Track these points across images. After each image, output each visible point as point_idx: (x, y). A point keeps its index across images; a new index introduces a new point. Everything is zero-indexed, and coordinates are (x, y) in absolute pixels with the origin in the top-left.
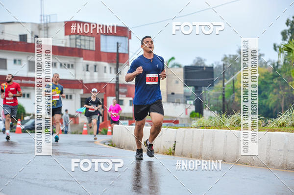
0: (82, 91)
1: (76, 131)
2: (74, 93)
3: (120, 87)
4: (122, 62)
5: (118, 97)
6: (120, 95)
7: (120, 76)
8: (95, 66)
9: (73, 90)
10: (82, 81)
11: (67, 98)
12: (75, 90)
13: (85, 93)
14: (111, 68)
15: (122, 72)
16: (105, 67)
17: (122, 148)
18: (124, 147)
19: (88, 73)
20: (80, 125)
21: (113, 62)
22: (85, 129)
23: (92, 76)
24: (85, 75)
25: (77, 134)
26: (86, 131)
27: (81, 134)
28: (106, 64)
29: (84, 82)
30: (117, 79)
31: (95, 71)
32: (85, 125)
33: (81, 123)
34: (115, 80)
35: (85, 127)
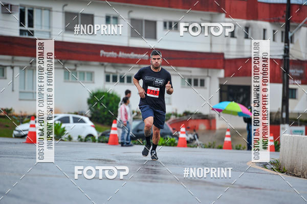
0: (222, 73)
2: (208, 76)
3: (291, 66)
4: (295, 21)
5: (288, 84)
6: (291, 81)
7: (291, 46)
8: (247, 28)
9: (206, 70)
10: (222, 54)
11: (196, 84)
12: (210, 70)
13: (227, 75)
14: (274, 31)
15: (295, 40)
16: (265, 30)
17: (299, 176)
18: (303, 174)
19: (233, 41)
20: (217, 132)
21: (279, 20)
22: (228, 139)
23: (240, 45)
24: (228, 45)
25: (214, 148)
26: (229, 142)
27: (221, 148)
28: (266, 25)
29: (226, 57)
30: (287, 51)
31: (247, 37)
32: (228, 133)
33: (220, 129)
34: (283, 53)
35: (228, 136)
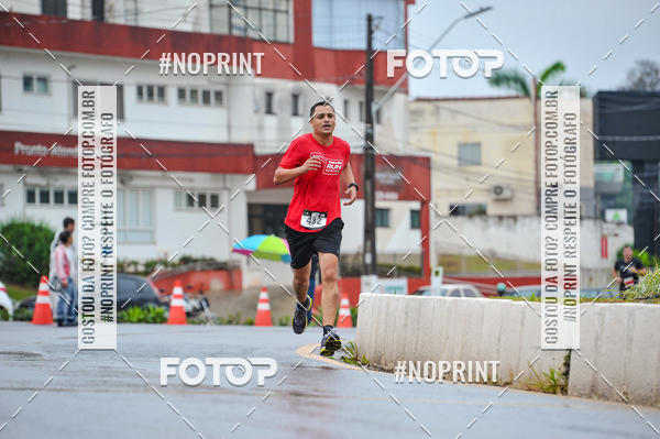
0: (250, 182)
1: (233, 314)
2: (225, 188)
3: (378, 167)
4: (384, 83)
5: (373, 200)
6: (379, 195)
7: (377, 128)
8: (295, 97)
9: (220, 176)
10: (250, 147)
11: (202, 203)
12: (228, 177)
13: (259, 186)
14: (346, 102)
15: (384, 117)
19: (270, 121)
20: (245, 293)
21: (353, 81)
22: (263, 307)
23: (283, 128)
24: (261, 128)
25: (238, 324)
26: (267, 312)
27: (251, 324)
28: (331, 90)
29: (259, 151)
30: (369, 137)
31: (295, 114)
32: (264, 295)
33: (252, 288)
34: (362, 143)
35: (264, 301)
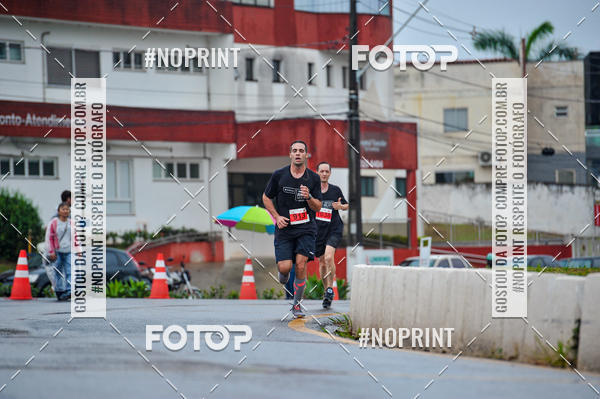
0: (232, 151)
2: (205, 158)
3: (362, 134)
5: (358, 168)
6: (364, 162)
8: (277, 62)
9: (201, 145)
10: (231, 114)
11: (182, 174)
12: (208, 145)
14: (328, 67)
15: (368, 82)
16: (310, 65)
19: (251, 88)
20: (227, 265)
21: (336, 46)
22: (248, 279)
23: (264, 96)
24: (241, 95)
25: (221, 297)
26: (251, 285)
27: (235, 297)
28: (313, 55)
29: (240, 118)
30: (353, 104)
31: (277, 80)
32: (248, 268)
33: (232, 260)
34: (347, 109)
35: (249, 273)
